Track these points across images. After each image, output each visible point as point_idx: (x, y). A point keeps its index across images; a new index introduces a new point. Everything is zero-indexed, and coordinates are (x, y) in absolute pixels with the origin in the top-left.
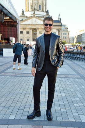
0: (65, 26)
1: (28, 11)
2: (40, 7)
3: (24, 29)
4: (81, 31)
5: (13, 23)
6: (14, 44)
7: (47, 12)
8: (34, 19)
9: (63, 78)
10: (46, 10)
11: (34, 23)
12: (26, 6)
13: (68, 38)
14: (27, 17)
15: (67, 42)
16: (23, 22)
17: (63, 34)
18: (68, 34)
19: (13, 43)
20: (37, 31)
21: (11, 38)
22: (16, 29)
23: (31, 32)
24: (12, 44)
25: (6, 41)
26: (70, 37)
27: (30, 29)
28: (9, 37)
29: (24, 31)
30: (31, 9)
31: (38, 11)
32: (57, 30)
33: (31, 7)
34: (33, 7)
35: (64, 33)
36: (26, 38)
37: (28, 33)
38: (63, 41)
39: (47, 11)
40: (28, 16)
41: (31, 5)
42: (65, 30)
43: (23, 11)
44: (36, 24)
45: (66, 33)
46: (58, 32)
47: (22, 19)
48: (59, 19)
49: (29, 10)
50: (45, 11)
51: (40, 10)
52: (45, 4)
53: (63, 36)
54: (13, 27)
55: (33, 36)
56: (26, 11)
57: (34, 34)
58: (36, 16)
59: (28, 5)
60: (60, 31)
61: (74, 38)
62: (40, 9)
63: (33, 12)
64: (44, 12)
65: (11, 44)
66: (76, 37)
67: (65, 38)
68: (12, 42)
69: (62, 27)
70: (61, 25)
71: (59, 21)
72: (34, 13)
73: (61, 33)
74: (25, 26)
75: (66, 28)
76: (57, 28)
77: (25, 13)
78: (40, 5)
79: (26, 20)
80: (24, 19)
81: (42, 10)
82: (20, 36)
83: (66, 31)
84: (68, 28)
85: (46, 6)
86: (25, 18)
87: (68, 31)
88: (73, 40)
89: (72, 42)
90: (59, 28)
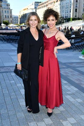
0: (6, 1)
4: (25, 9)
13: (11, 17)
18: (11, 12)
26: (13, 17)
35: (5, 11)
53: (5, 14)
61: (18, 18)
67: (7, 17)
69: (2, 3)
73: (2, 11)
75: (7, 5)
83: (7, 8)
84: (9, 5)
87: (10, 8)
88: (17, 20)
89: (16, 23)
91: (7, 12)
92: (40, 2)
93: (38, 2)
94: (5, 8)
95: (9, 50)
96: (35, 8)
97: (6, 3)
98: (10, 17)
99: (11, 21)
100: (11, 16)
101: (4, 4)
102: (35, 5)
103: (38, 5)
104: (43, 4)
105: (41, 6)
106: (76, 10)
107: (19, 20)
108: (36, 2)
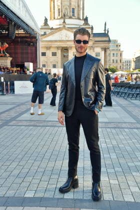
0: (115, 41)
1: (54, 18)
2: (73, 12)
3: (48, 48)
5: (29, 40)
6: (31, 74)
7: (86, 20)
8: (64, 32)
9: (112, 128)
10: (83, 16)
11: (64, 39)
12: (50, 11)
13: (121, 62)
14: (52, 29)
15: (119, 68)
16: (46, 37)
17: (112, 55)
18: (121, 54)
19: (30, 72)
20: (69, 51)
21: (26, 64)
22: (34, 48)
23: (59, 53)
24: (28, 72)
25: (19, 69)
26: (123, 61)
27: (58, 48)
28: (24, 62)
29: (48, 51)
30: (59, 15)
31: (70, 18)
32: (102, 49)
33: (59, 12)
34: (62, 11)
35: (114, 54)
36: (51, 62)
37: (54, 54)
38: (113, 67)
39: (85, 18)
40: (54, 27)
41: (59, 9)
42: (116, 48)
43: (46, 20)
44: (67, 39)
45: (117, 54)
46: (103, 52)
47: (45, 33)
48: (105, 30)
49: (56, 18)
50: (82, 19)
51: (73, 17)
52: (82, 7)
53: (112, 58)
54: (29, 45)
55: (62, 59)
56: (51, 18)
57: (64, 56)
58: (67, 26)
59: (54, 9)
60: (107, 50)
61: (130, 62)
62: (73, 15)
63: (62, 20)
64: (80, 19)
65: (26, 74)
66: (135, 60)
67: (115, 62)
68: (28, 70)
69: (110, 44)
70: (109, 41)
71: (105, 35)
72: (64, 22)
73: (109, 54)
74: (50, 43)
75: (117, 46)
76: (103, 45)
77: (49, 22)
78: (73, 9)
79: (51, 34)
80: (47, 33)
81: (77, 17)
82: (41, 60)
83: (117, 50)
84: (120, 46)
85: (83, 10)
86: (50, 31)
87: (120, 50)
88: (129, 65)
89: (127, 69)
90: (106, 45)
91: (115, 55)
94: (113, 50)
97: (116, 43)
98: (119, 61)
99: (120, 66)
100: (121, 60)
101: (113, 44)
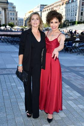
0: (12, 4)
15: (15, 24)
17: (10, 14)
26: (18, 19)
35: (11, 13)
38: (11, 23)
45: (13, 14)
46: (3, 11)
53: (10, 16)
60: (6, 10)
61: (23, 20)
67: (12, 19)
69: (8, 6)
70: (7, 3)
73: (8, 13)
75: (13, 7)
76: (3, 5)
83: (13, 10)
84: (15, 8)
87: (15, 11)
88: (22, 22)
89: (21, 25)
90: (5, 6)
91: (12, 14)
92: (46, 5)
93: (44, 5)
94: (10, 10)
95: (13, 52)
96: (41, 11)
97: (12, 5)
98: (15, 19)
99: (16, 23)
101: (10, 6)
102: (41, 8)
103: (43, 8)
104: (49, 7)
105: (46, 9)
106: (82, 13)
107: (24, 22)
108: (41, 5)
